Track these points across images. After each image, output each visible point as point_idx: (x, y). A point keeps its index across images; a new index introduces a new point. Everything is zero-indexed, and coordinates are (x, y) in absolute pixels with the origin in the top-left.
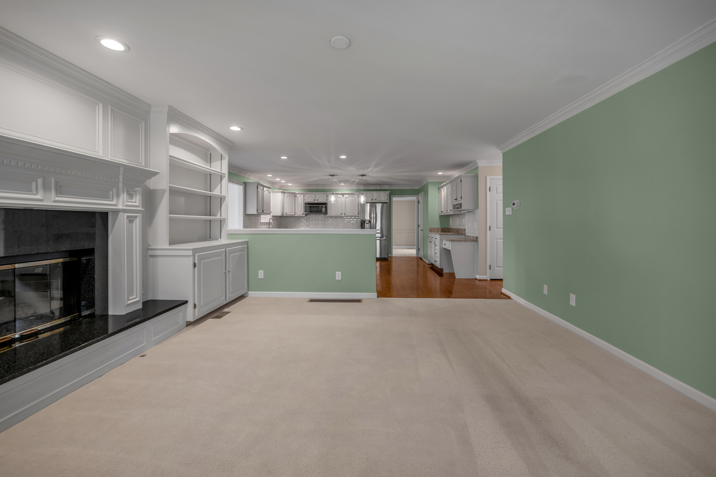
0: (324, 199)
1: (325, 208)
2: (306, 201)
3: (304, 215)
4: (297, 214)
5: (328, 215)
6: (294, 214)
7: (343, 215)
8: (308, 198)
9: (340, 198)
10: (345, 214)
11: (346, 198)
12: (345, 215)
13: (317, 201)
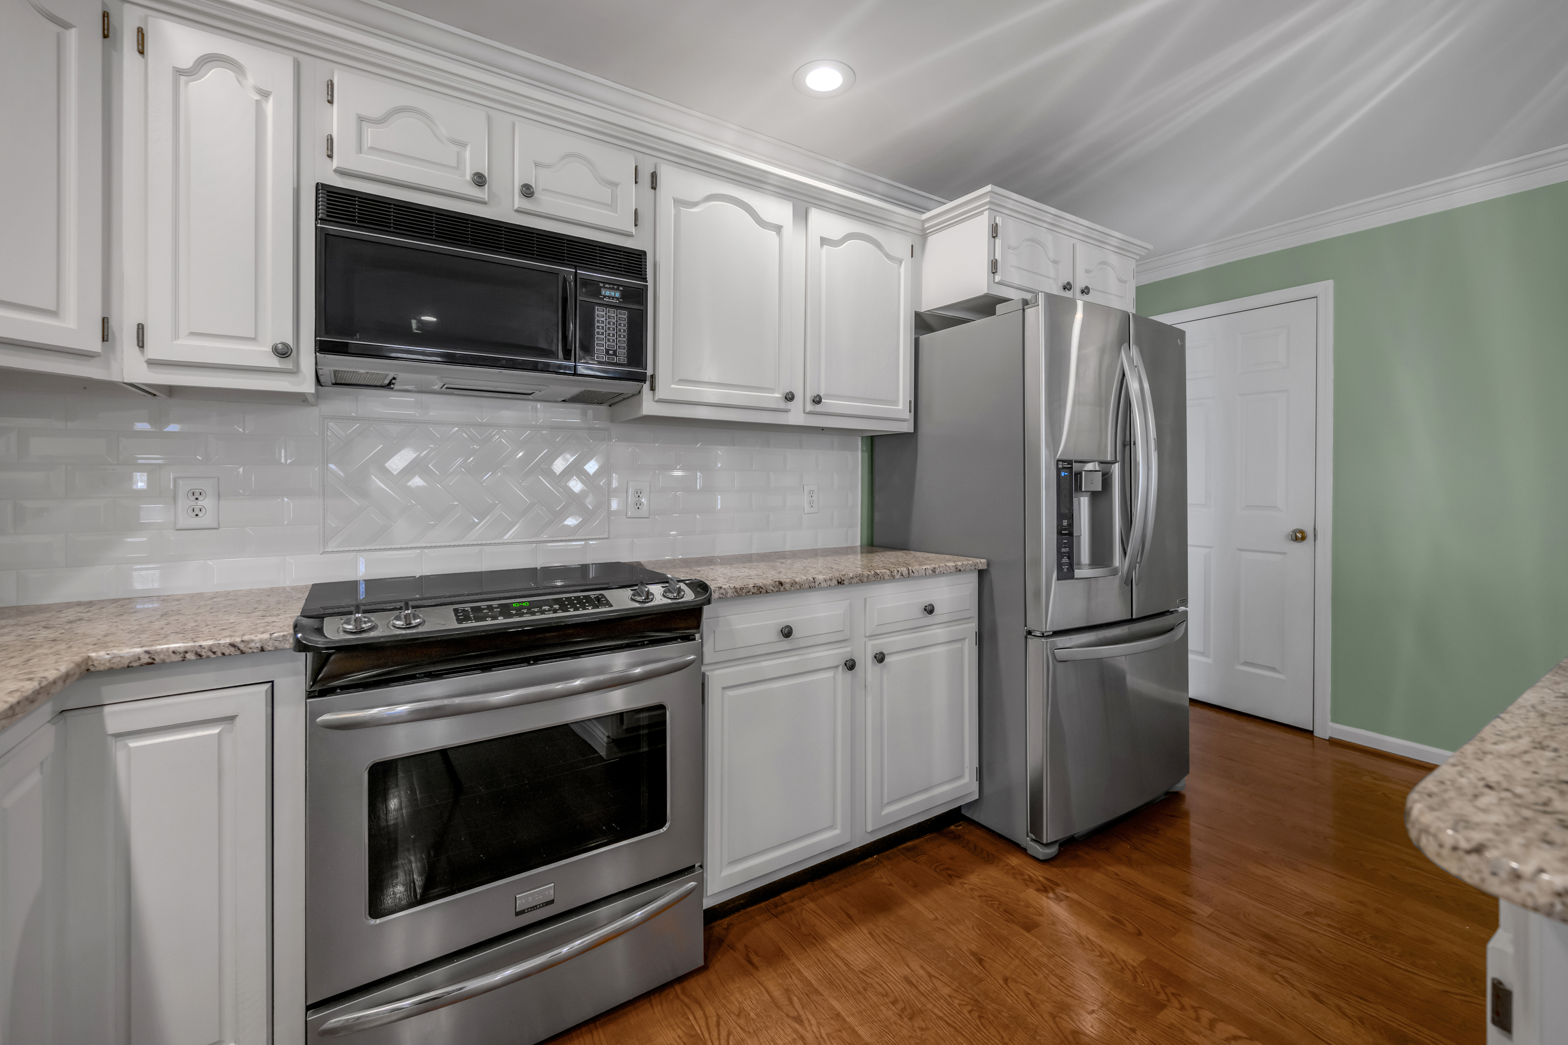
0: (612, 206)
1: (624, 315)
2: (335, 163)
3: (295, 372)
4: (154, 350)
5: (649, 406)
6: (94, 344)
7: (796, 416)
8: (370, 132)
9: (778, 229)
10: (817, 400)
11: (824, 241)
12: (818, 408)
13: (526, 204)
